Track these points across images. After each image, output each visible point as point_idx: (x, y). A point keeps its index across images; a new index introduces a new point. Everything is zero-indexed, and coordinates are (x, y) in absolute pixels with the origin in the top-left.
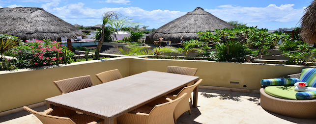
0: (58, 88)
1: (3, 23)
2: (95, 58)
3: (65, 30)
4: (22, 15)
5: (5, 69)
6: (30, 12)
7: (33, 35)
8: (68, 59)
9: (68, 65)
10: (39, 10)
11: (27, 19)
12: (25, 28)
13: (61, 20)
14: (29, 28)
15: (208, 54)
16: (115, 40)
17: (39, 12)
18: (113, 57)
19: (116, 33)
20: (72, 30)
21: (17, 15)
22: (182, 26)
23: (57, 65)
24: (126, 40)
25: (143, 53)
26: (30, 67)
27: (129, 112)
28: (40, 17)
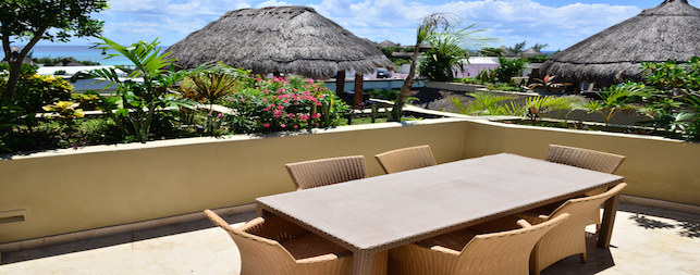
0: (292, 176)
1: (240, 41)
2: (391, 118)
3: (352, 54)
4: (275, 23)
5: (210, 134)
6: (289, 16)
7: (290, 64)
8: (333, 117)
9: (330, 130)
10: (307, 13)
11: (282, 31)
12: (277, 51)
13: (346, 33)
14: (284, 50)
15: (667, 121)
16: (460, 76)
17: (305, 17)
18: (432, 117)
19: (465, 61)
20: (367, 54)
21: (264, 24)
22: (622, 46)
23: (309, 129)
24: (484, 78)
25: (503, 110)
26: (256, 131)
27: (416, 243)
28: (308, 27)
